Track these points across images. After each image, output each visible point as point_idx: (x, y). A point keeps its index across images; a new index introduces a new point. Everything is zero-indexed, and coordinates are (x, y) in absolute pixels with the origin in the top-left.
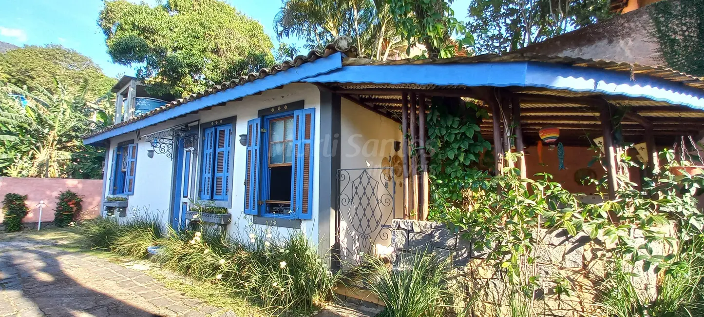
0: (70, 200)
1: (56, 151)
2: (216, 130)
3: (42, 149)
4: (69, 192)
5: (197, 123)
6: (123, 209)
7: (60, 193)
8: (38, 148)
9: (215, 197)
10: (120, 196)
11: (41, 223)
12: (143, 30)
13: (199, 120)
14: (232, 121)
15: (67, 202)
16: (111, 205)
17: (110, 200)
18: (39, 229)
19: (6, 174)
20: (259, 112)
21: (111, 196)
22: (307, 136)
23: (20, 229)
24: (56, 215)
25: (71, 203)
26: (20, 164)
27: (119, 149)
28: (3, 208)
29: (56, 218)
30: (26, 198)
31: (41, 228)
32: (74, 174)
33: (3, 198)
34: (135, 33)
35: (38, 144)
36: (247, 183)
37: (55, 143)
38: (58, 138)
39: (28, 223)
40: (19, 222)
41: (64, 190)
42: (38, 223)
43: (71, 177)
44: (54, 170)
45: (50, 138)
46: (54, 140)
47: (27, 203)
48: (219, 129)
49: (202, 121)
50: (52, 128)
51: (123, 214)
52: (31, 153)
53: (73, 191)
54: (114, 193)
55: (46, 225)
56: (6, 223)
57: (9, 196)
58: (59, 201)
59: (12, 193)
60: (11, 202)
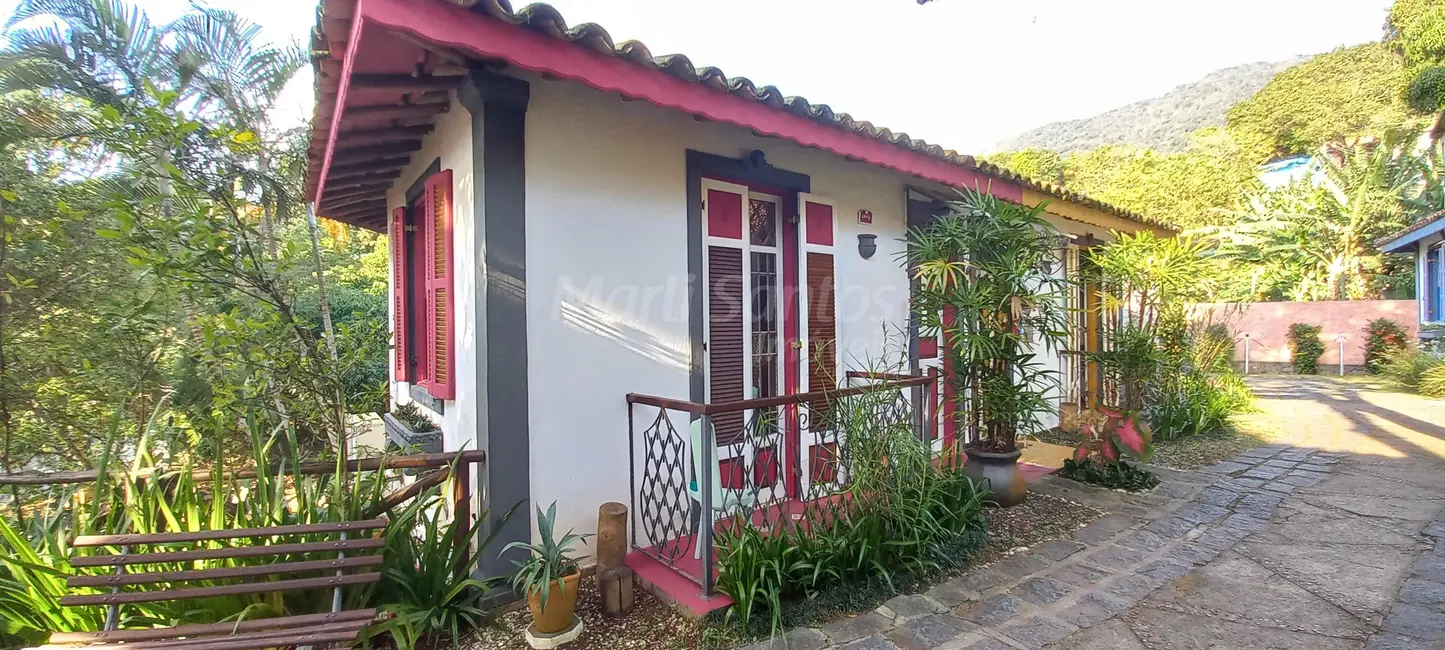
0: (1385, 334)
1: (1357, 258)
3: (1334, 258)
4: (1381, 321)
6: (1439, 339)
7: (1368, 323)
8: (1328, 257)
10: (1437, 323)
11: (1345, 366)
15: (1380, 337)
16: (1425, 335)
17: (1424, 329)
18: (1341, 374)
19: (1287, 298)
21: (1427, 324)
23: (1314, 372)
24: (1366, 355)
25: (1387, 337)
26: (1306, 283)
27: (1429, 257)
28: (1289, 343)
29: (1365, 360)
30: (1318, 329)
31: (1345, 374)
33: (1287, 330)
35: (1327, 251)
37: (1353, 245)
38: (1356, 237)
39: (1325, 365)
40: (1314, 361)
41: (1374, 318)
42: (1340, 365)
44: (1358, 285)
45: (1344, 239)
46: (1351, 242)
47: (1322, 337)
50: (1345, 221)
52: (1319, 265)
53: (1389, 319)
54: (1429, 320)
55: (1351, 369)
56: (1295, 363)
57: (1294, 327)
58: (1366, 335)
59: (1299, 323)
60: (1298, 335)
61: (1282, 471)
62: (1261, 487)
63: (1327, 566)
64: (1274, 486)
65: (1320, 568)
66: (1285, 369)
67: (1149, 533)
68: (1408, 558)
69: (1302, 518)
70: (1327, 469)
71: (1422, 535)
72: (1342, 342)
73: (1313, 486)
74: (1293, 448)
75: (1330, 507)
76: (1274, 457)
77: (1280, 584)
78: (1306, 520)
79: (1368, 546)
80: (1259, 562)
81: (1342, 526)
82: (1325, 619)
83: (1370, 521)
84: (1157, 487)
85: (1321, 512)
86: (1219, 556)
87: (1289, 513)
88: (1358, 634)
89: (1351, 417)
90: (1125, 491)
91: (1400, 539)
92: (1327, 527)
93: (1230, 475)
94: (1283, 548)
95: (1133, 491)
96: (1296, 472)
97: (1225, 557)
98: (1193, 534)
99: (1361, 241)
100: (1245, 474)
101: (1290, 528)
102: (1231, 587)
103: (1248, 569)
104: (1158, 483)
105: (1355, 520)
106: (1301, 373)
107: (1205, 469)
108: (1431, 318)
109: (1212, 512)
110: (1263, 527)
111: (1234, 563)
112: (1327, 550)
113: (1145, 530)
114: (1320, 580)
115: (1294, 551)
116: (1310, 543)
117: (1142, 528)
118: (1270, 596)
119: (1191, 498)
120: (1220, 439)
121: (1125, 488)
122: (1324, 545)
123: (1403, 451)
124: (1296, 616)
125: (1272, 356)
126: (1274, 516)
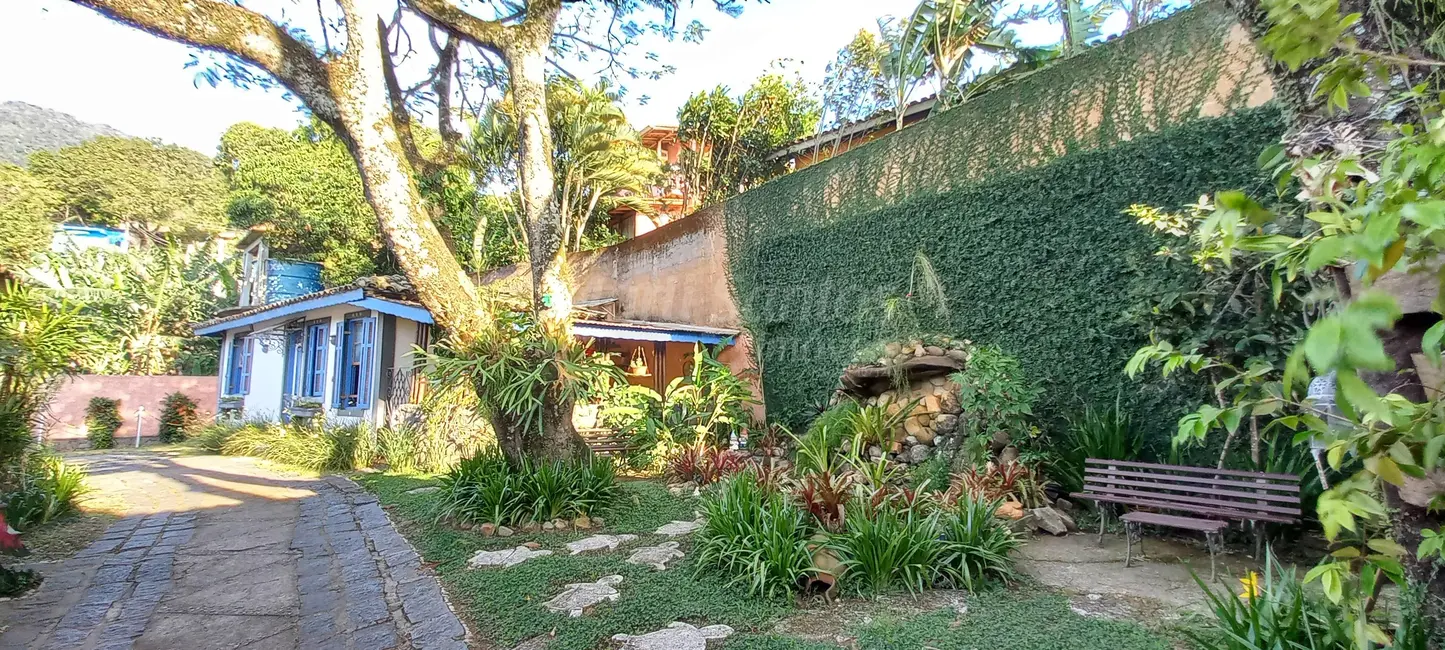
0: (180, 406)
1: (159, 336)
2: (317, 328)
3: (138, 333)
4: (177, 395)
5: (302, 320)
6: (239, 409)
7: (167, 397)
8: (133, 333)
9: (315, 393)
10: (236, 396)
11: (141, 437)
12: (265, 189)
13: (304, 318)
14: (328, 320)
15: (176, 408)
16: (226, 406)
17: (225, 401)
18: (137, 446)
19: (89, 372)
20: (345, 315)
21: (227, 397)
22: (369, 342)
23: (111, 446)
24: (161, 426)
25: (181, 410)
26: (108, 357)
27: (235, 341)
28: (88, 418)
29: (161, 431)
30: (118, 403)
31: (140, 445)
32: (186, 369)
33: (88, 405)
34: (257, 192)
36: (334, 380)
37: (158, 323)
38: (159, 318)
39: (122, 438)
40: (111, 435)
41: (171, 392)
42: (136, 438)
43: (180, 373)
44: (157, 364)
45: (150, 318)
46: (155, 322)
47: (120, 410)
48: (320, 327)
49: (307, 319)
51: (238, 415)
53: (184, 393)
54: (230, 393)
55: (147, 440)
56: (91, 438)
57: (95, 401)
58: (164, 407)
59: (100, 397)
60: (98, 409)
61: (155, 536)
62: (145, 555)
63: (240, 593)
64: (156, 550)
65: (235, 597)
66: (81, 446)
67: (67, 630)
68: (290, 567)
69: (197, 567)
70: (191, 525)
71: (290, 549)
72: (140, 415)
73: (190, 541)
74: (149, 515)
75: (213, 553)
76: (139, 527)
77: (214, 620)
78: (201, 567)
79: (258, 569)
80: (185, 612)
81: (231, 563)
82: (261, 627)
83: (250, 552)
84: (43, 584)
85: (211, 558)
86: (148, 622)
87: (185, 567)
88: (289, 625)
89: (182, 480)
90: (9, 599)
91: (278, 558)
92: (220, 568)
93: (111, 552)
94: (198, 594)
95: (18, 595)
96: (166, 535)
97: (156, 621)
98: (112, 614)
99: (164, 322)
100: (124, 548)
101: (192, 578)
102: (176, 640)
103: (181, 622)
104: (42, 580)
105: (237, 556)
106: (97, 448)
107: (82, 553)
108: (230, 392)
109: (117, 589)
110: (171, 586)
111: (166, 621)
112: (232, 583)
113: (60, 628)
114: (240, 604)
115: (207, 594)
116: (215, 583)
117: (56, 629)
118: (211, 632)
119: (86, 583)
120: (73, 522)
121: (8, 595)
122: (227, 580)
123: (238, 499)
124: (241, 635)
125: (70, 433)
126: (173, 574)
